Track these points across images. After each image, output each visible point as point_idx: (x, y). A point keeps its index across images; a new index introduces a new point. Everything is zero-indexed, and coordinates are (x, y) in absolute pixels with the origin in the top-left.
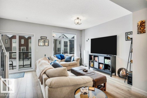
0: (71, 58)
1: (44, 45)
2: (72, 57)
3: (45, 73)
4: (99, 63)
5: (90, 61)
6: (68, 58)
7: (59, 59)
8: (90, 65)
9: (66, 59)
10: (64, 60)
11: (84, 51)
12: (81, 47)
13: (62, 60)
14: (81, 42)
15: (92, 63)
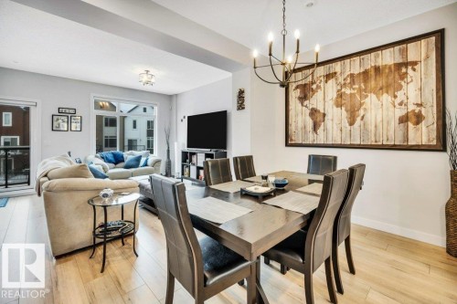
0: (138, 159)
1: (70, 129)
2: (141, 157)
3: (46, 176)
4: (199, 168)
5: (183, 166)
6: (131, 160)
7: (109, 161)
8: (183, 174)
9: (126, 161)
10: (122, 164)
11: (176, 143)
12: (168, 137)
13: (118, 165)
14: (170, 123)
15: (187, 169)
